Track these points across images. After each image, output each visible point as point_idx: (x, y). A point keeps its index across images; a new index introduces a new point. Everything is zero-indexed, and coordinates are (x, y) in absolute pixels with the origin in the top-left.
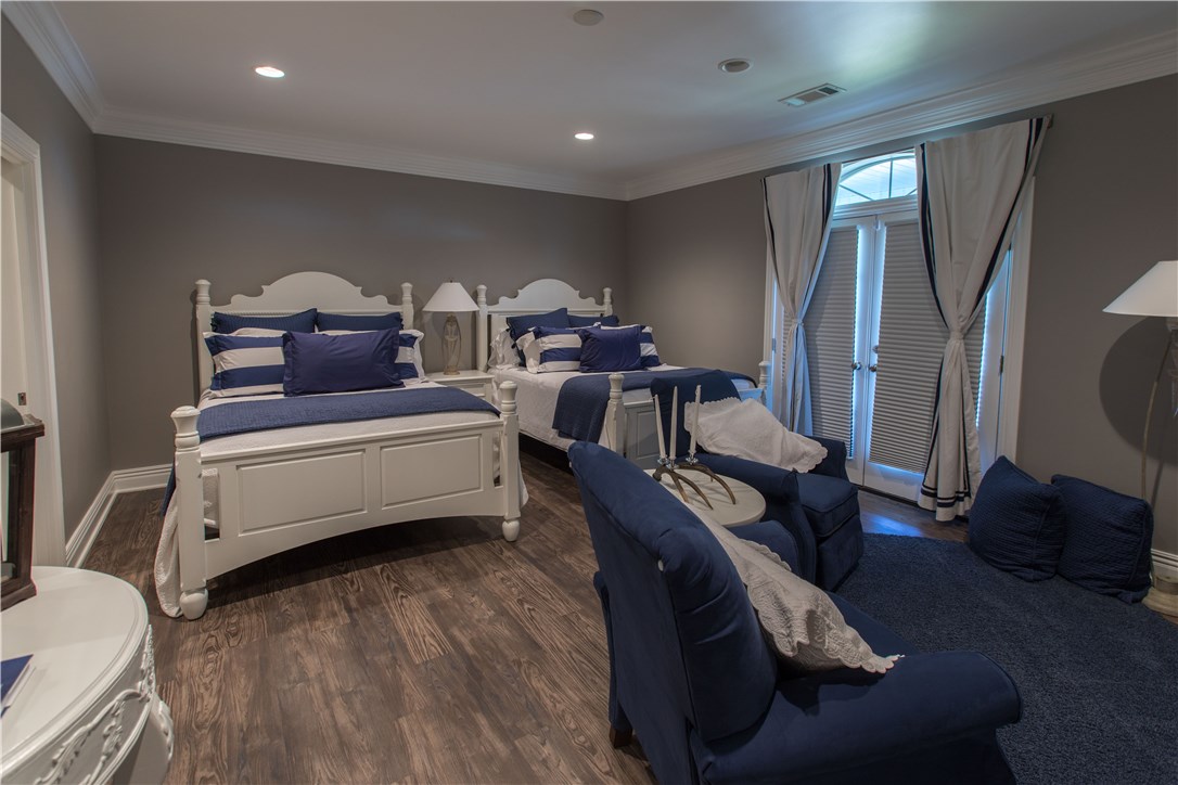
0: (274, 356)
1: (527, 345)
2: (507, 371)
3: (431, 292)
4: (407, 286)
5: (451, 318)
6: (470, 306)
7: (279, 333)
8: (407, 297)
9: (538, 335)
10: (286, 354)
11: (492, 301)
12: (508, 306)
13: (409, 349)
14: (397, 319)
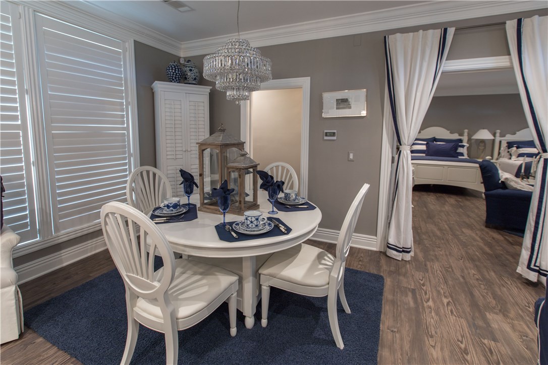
0: (424, 148)
1: (513, 151)
2: (505, 160)
3: (475, 132)
4: (466, 131)
5: (483, 141)
6: (491, 137)
7: (426, 143)
8: (466, 134)
9: (518, 148)
10: (427, 147)
11: (502, 135)
12: (510, 138)
13: (462, 148)
14: (461, 141)
